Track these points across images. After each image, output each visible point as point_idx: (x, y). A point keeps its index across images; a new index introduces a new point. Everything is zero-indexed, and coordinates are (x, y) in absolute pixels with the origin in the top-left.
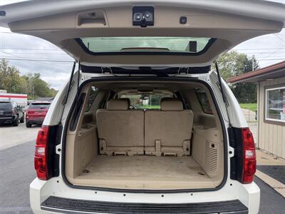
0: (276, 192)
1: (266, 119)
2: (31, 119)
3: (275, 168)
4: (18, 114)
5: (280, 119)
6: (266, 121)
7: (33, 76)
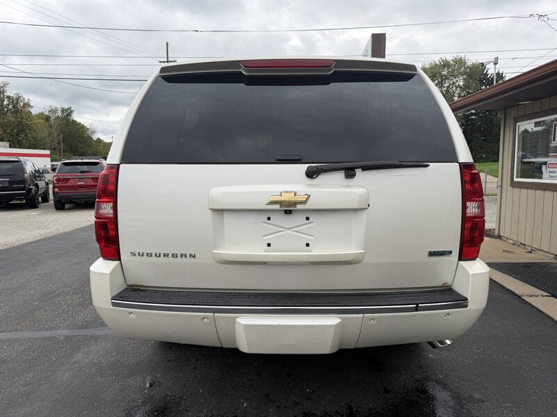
0: (526, 302)
1: (515, 180)
2: (65, 193)
3: (527, 266)
4: (37, 185)
5: (541, 178)
6: (514, 185)
7: (59, 113)
